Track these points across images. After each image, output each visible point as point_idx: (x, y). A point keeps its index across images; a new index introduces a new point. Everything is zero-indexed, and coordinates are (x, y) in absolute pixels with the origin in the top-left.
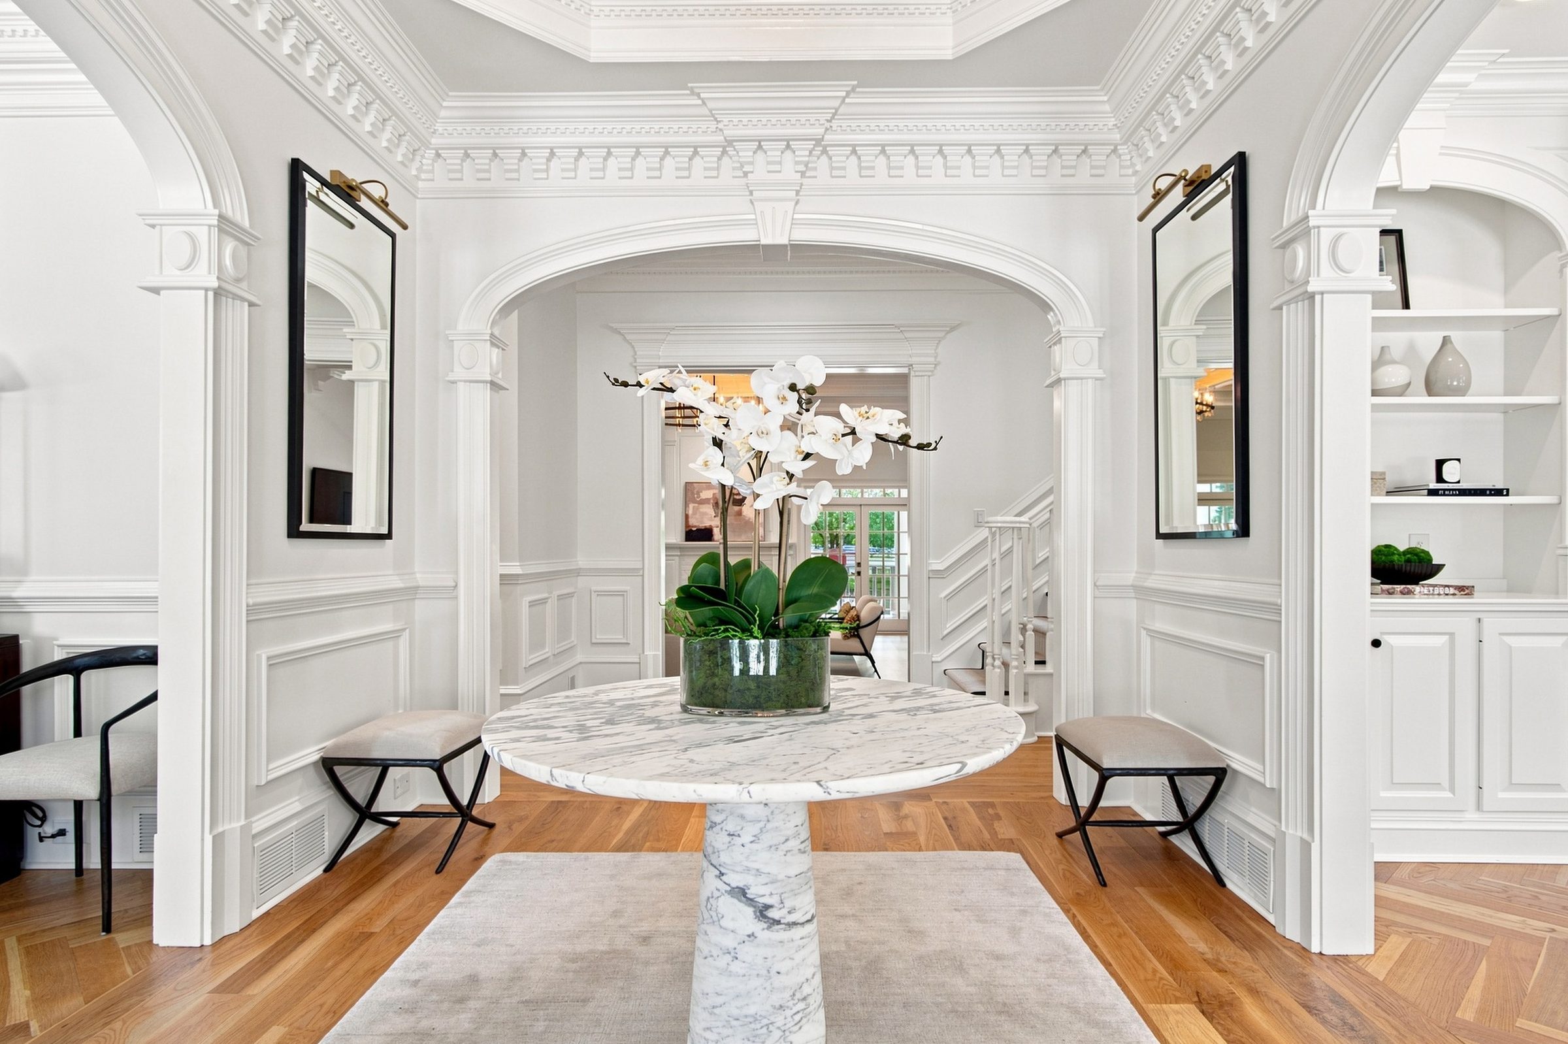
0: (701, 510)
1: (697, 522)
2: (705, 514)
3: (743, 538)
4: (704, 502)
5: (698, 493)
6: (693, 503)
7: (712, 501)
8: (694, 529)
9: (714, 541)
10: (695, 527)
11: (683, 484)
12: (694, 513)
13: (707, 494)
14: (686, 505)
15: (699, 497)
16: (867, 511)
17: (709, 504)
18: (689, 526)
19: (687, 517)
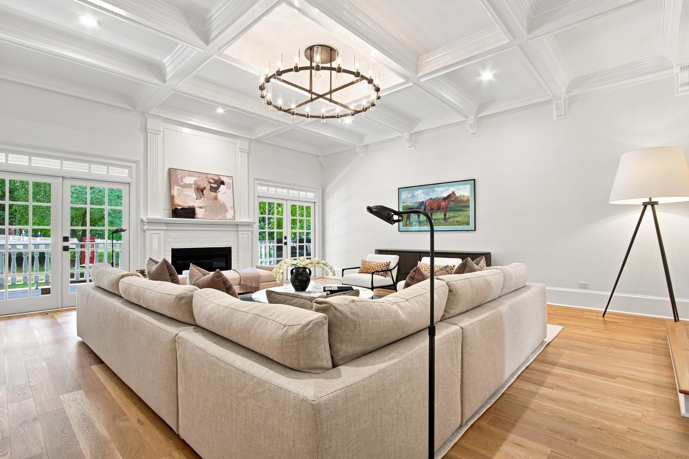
0: (185, 193)
1: (182, 202)
2: (187, 196)
3: (219, 217)
4: (188, 186)
5: (182, 179)
6: (178, 186)
7: (193, 186)
8: (179, 208)
9: (196, 218)
10: (180, 206)
11: (166, 170)
12: (179, 195)
13: (189, 180)
14: (170, 187)
15: (182, 181)
16: (290, 203)
17: (191, 188)
18: (175, 205)
19: (172, 198)
